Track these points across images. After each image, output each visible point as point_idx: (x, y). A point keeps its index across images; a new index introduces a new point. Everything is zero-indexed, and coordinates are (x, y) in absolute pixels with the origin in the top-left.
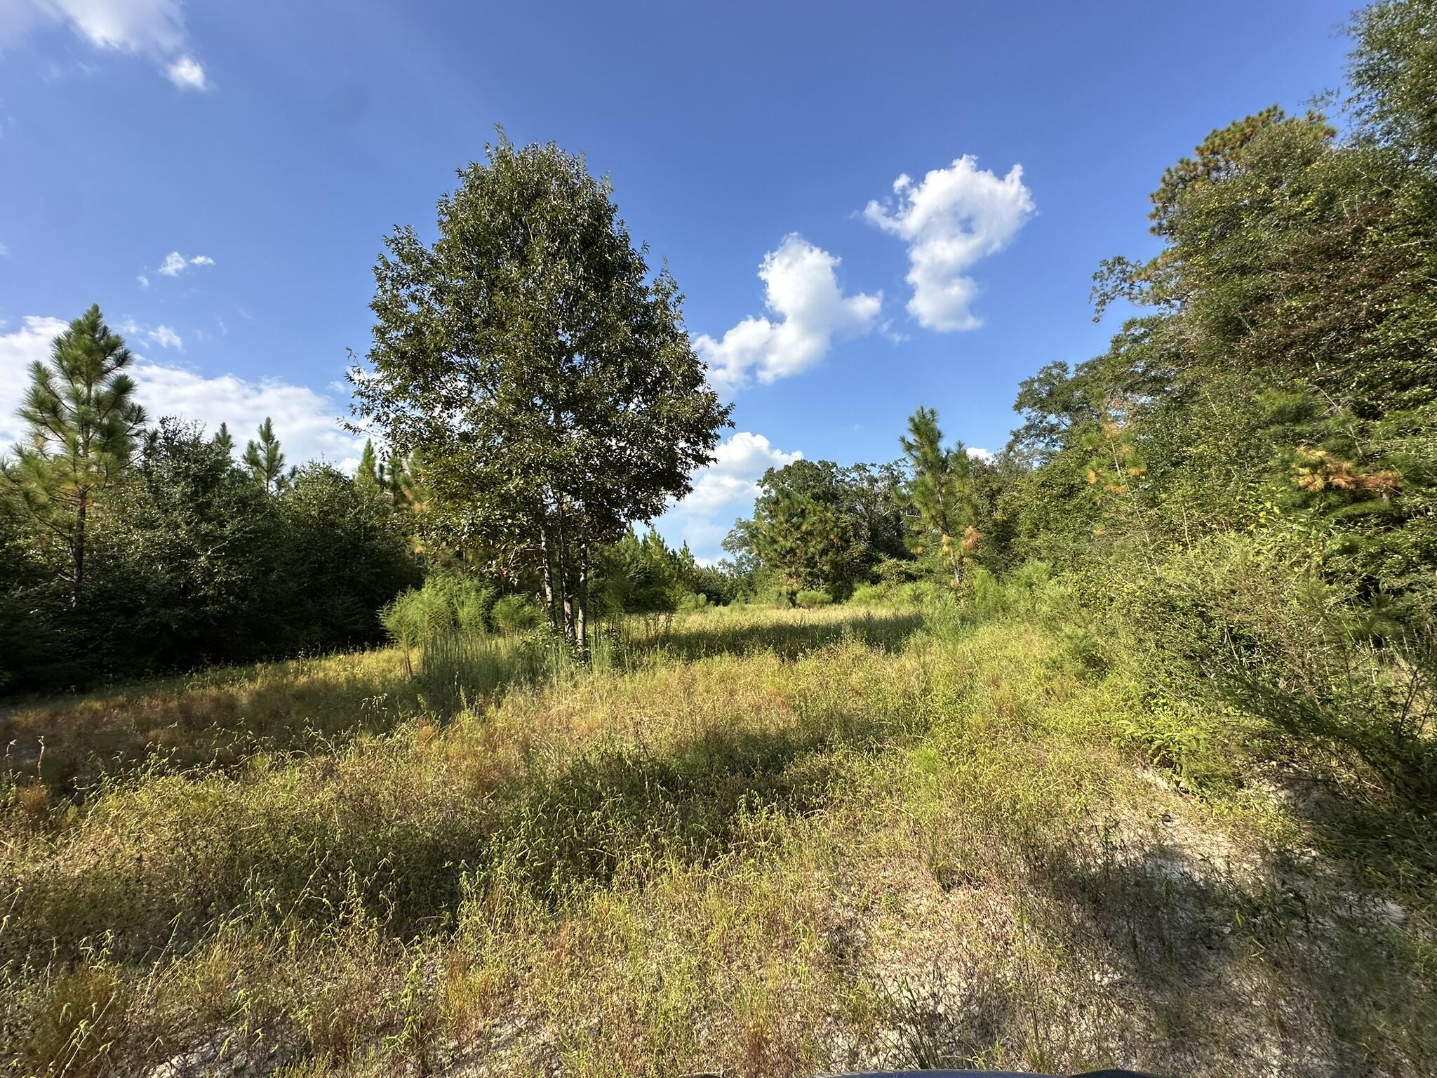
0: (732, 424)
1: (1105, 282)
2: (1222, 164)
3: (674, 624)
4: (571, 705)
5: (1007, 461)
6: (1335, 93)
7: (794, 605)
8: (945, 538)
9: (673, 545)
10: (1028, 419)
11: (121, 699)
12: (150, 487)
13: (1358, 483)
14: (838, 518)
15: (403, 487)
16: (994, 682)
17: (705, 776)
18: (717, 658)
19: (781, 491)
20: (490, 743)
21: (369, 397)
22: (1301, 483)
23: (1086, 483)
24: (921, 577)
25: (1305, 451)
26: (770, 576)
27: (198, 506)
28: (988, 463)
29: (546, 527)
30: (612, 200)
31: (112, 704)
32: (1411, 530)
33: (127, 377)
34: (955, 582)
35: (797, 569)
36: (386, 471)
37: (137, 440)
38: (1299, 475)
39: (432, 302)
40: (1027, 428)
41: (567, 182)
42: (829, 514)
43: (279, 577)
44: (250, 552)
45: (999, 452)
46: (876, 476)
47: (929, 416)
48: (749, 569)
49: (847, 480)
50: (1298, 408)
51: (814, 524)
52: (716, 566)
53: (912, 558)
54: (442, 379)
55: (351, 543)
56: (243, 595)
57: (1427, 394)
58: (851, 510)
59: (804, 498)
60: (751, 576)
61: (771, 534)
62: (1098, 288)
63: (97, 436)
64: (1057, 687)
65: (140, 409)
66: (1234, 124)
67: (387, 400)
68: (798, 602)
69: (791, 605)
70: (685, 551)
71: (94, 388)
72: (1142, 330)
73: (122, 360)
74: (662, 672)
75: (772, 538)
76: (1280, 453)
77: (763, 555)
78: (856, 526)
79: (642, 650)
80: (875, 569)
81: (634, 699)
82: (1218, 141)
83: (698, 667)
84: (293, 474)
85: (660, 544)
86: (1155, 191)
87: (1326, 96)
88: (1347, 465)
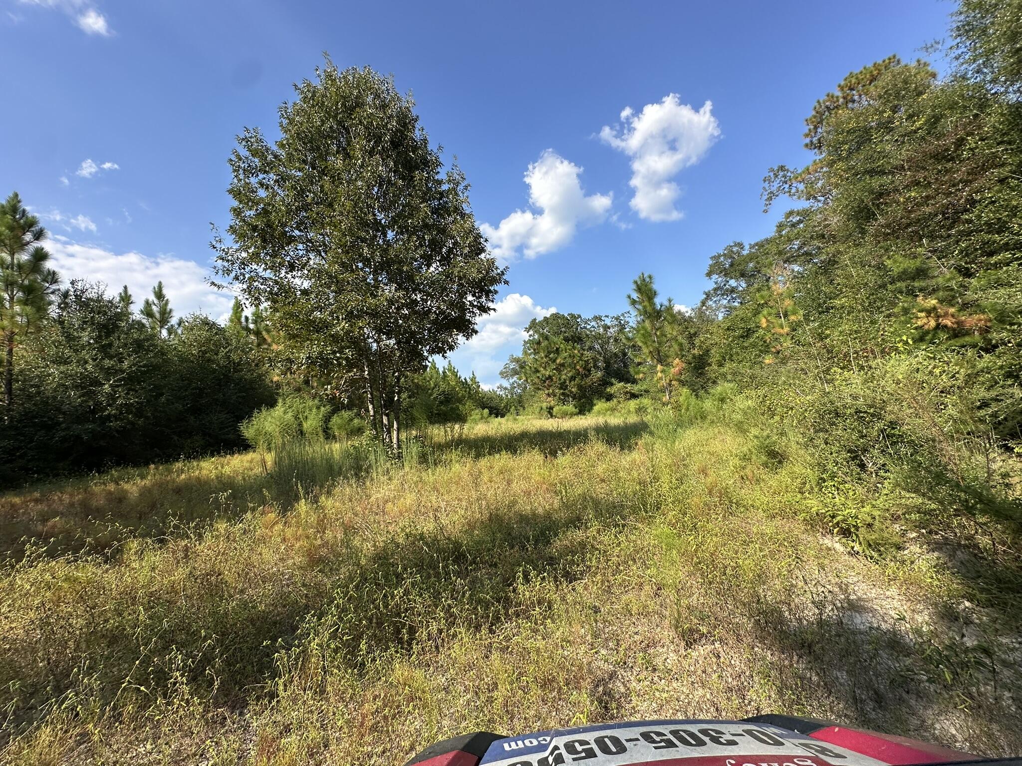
0: (506, 282)
1: (771, 184)
2: (856, 98)
3: (465, 431)
4: (387, 494)
5: (700, 313)
6: (941, 42)
7: (552, 416)
8: (659, 367)
9: (464, 375)
10: (716, 283)
11: (37, 495)
12: (63, 333)
13: (959, 323)
14: (582, 354)
15: (264, 333)
16: (703, 471)
17: (489, 550)
18: (497, 456)
19: (542, 335)
20: (321, 526)
21: (228, 261)
22: (920, 323)
23: (759, 327)
24: (641, 395)
25: (922, 300)
26: (534, 396)
27: (103, 346)
28: (687, 315)
29: (368, 360)
30: (414, 112)
31: (28, 499)
32: (999, 357)
33: (43, 249)
34: (666, 398)
35: (553, 390)
36: (250, 321)
37: (53, 298)
38: (917, 318)
39: (276, 188)
40: (715, 290)
41: (379, 97)
42: (576, 352)
43: (168, 400)
44: (144, 382)
45: (695, 307)
46: (609, 324)
47: (648, 280)
48: (519, 391)
49: (588, 327)
50: (917, 269)
51: (565, 358)
52: (496, 389)
53: (634, 382)
54: (286, 248)
55: (223, 374)
56: (139, 413)
57: (1008, 258)
58: (591, 348)
59: (558, 340)
60: (520, 396)
61: (535, 366)
62: (767, 188)
63: (20, 294)
64: (750, 474)
65: (54, 273)
66: (865, 68)
67: (243, 263)
68: (554, 414)
69: (549, 416)
70: (473, 379)
71: (16, 256)
72: (798, 218)
73: (39, 235)
74: (456, 467)
75: (535, 368)
76: (903, 302)
77: (529, 381)
78: (595, 360)
79: (442, 450)
80: (608, 390)
81: (435, 489)
82: (853, 80)
83: (484, 462)
84: (179, 324)
85: (455, 374)
86: (808, 117)
87: (934, 45)
88: (952, 310)
